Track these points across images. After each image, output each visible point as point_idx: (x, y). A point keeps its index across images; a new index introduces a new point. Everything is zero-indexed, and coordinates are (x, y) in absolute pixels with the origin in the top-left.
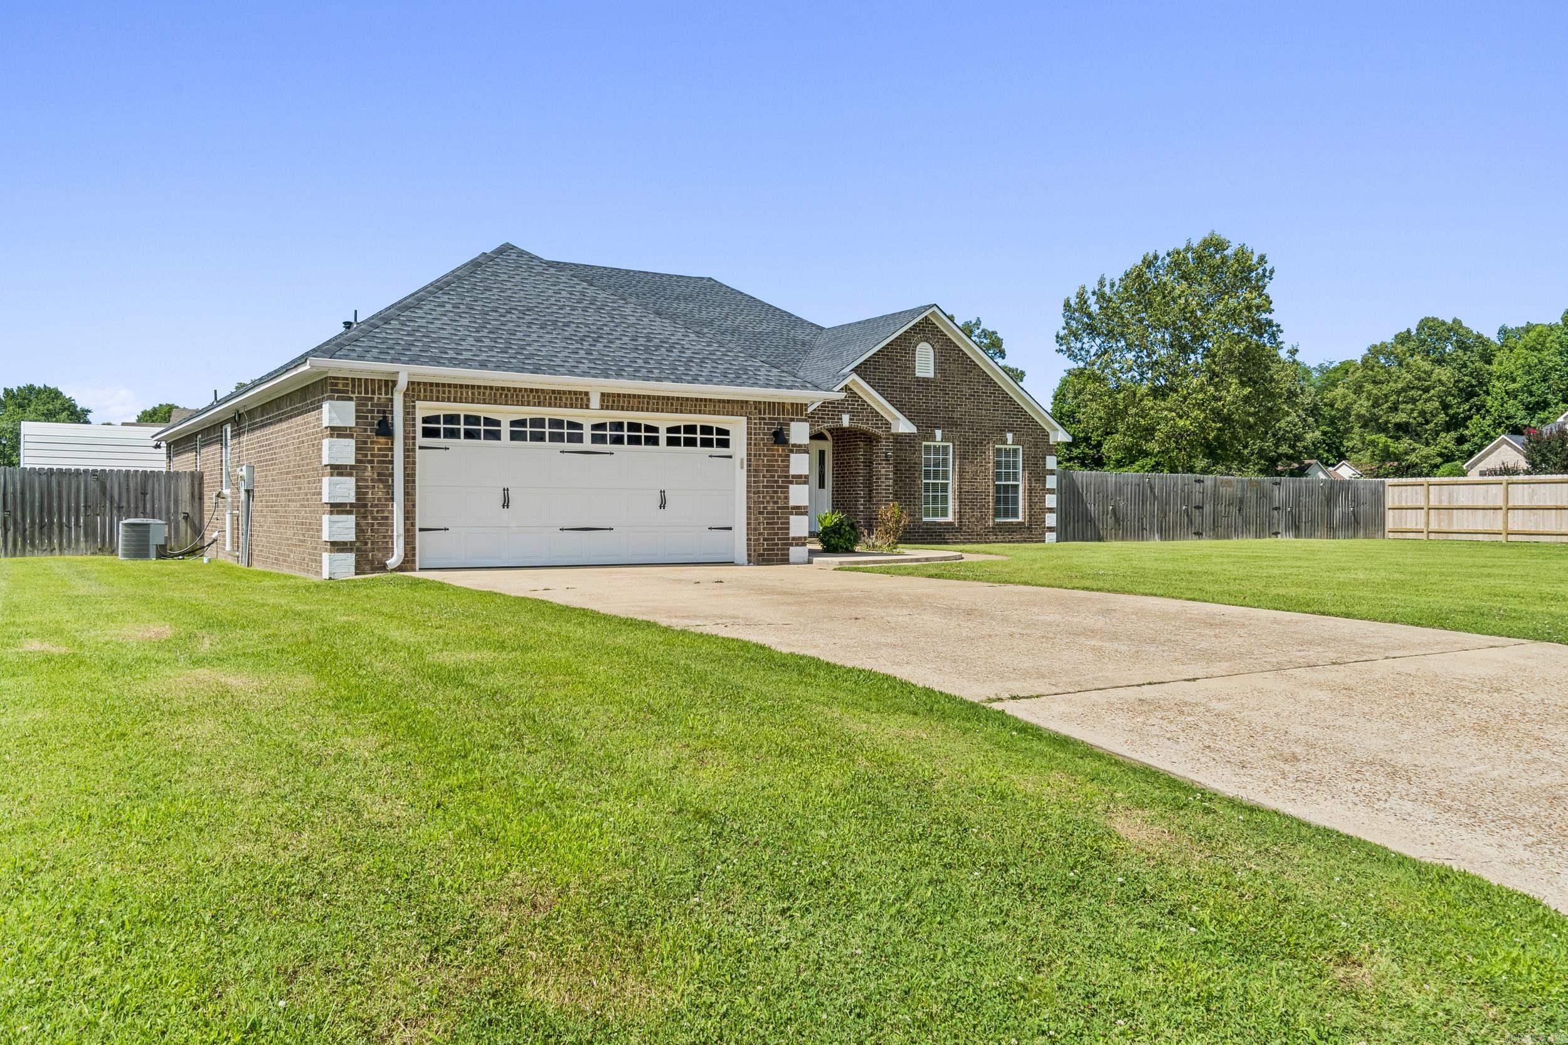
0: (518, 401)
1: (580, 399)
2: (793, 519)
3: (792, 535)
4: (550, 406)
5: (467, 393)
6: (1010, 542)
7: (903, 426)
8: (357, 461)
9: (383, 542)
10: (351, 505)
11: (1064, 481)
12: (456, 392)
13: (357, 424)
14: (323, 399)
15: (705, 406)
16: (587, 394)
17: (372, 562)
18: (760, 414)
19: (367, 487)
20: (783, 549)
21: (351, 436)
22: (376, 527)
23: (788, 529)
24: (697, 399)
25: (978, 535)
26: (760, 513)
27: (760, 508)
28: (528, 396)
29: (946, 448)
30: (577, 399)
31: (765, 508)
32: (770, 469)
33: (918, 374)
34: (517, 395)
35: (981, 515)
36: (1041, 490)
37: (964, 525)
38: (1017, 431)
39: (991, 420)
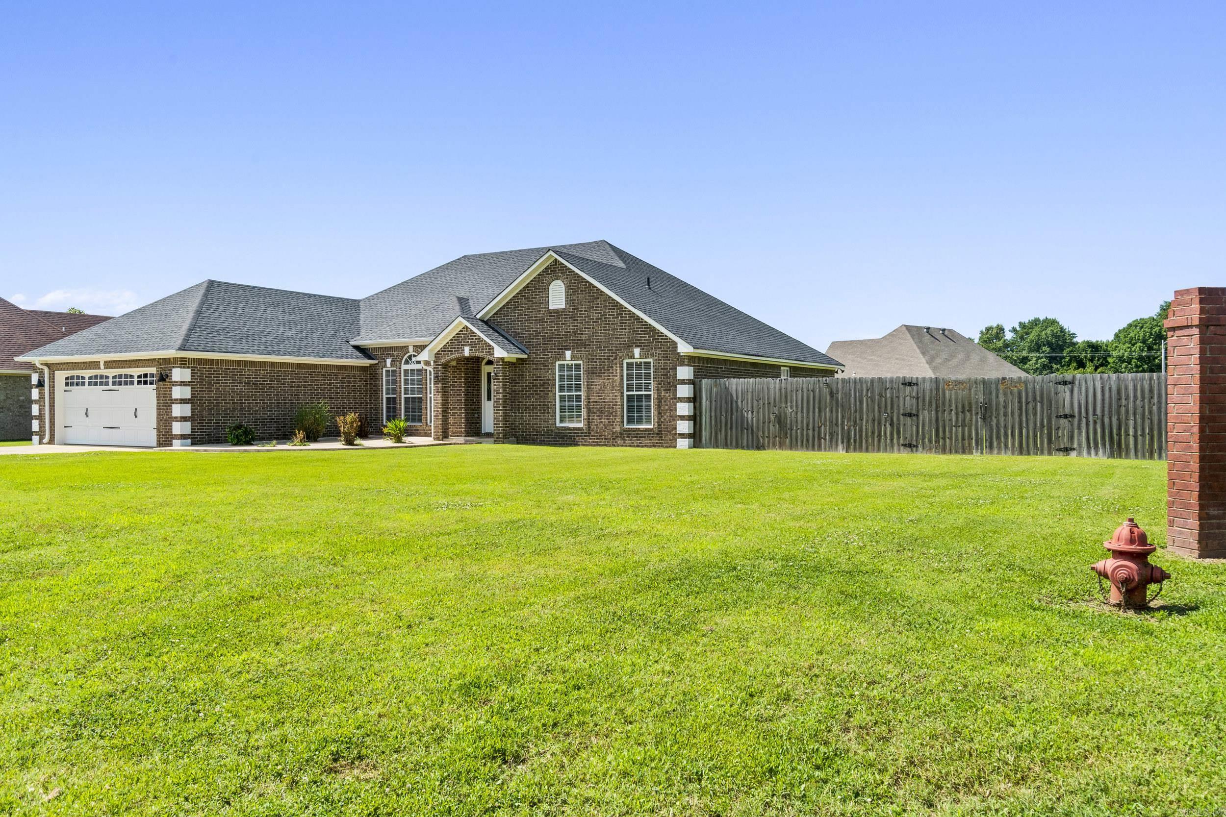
1: (97, 365)
2: (174, 424)
3: (174, 433)
8: (39, 398)
9: (45, 432)
10: (38, 416)
15: (139, 363)
16: (99, 362)
18: (160, 365)
19: (42, 409)
20: (170, 440)
21: (37, 388)
23: (172, 429)
26: (161, 420)
29: (578, 366)
31: (163, 418)
32: (165, 396)
33: (551, 307)
35: (609, 422)
36: (672, 399)
37: (593, 431)
38: (645, 346)
39: (618, 338)
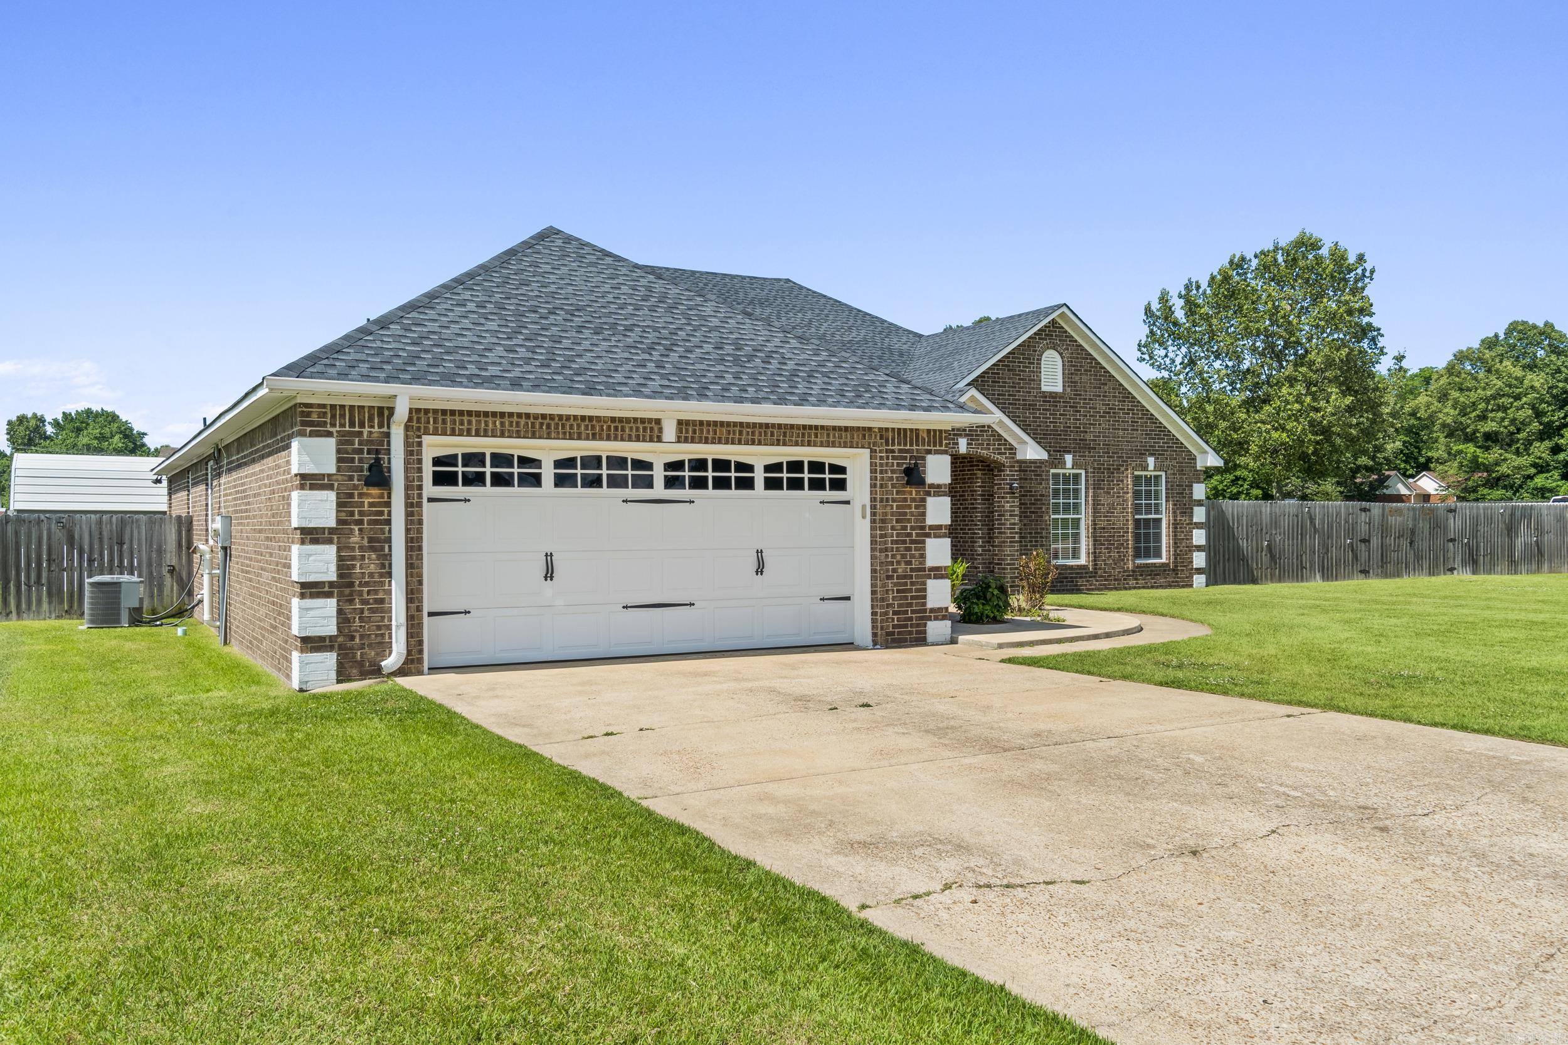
0: (565, 433)
1: (649, 430)
2: (931, 584)
3: (930, 605)
4: (608, 439)
5: (494, 423)
6: (1152, 587)
7: (1032, 452)
8: (339, 521)
9: (376, 635)
10: (331, 584)
11: (1212, 513)
12: (479, 422)
13: (339, 469)
14: (290, 437)
15: (816, 436)
16: (658, 421)
17: (361, 664)
18: (887, 444)
19: (353, 558)
20: (918, 625)
21: (330, 487)
22: (366, 614)
23: (925, 597)
24: (804, 427)
25: (1115, 580)
26: (889, 577)
27: (888, 571)
28: (579, 426)
29: (1077, 477)
30: (645, 429)
31: (894, 570)
32: (901, 518)
33: (1044, 388)
34: (563, 426)
35: (1120, 556)
36: (1188, 524)
37: (1100, 569)
38: (1159, 454)
39: (1129, 442)
